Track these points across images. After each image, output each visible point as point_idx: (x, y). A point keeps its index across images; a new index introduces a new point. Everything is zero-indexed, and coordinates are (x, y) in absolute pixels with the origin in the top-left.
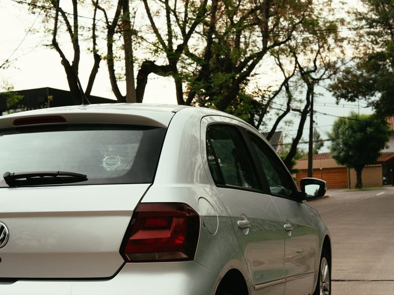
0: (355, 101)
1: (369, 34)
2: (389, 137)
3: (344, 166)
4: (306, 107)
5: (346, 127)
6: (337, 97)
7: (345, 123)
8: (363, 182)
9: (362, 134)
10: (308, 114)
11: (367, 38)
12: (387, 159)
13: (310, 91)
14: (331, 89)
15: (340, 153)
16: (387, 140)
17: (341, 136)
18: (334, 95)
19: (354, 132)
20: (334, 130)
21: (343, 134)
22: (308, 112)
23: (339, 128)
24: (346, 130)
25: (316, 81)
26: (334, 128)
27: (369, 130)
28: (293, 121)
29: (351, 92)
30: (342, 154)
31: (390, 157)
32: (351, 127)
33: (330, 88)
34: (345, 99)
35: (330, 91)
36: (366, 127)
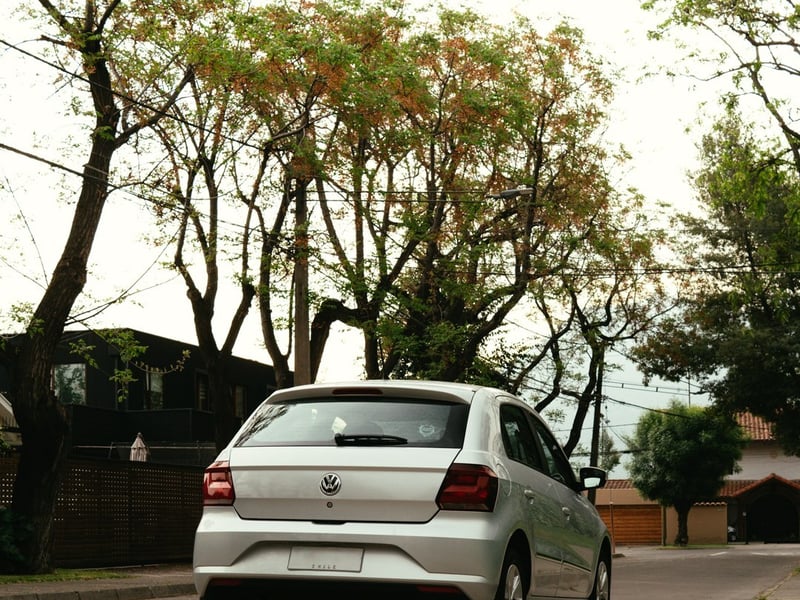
0: (678, 380)
1: (708, 259)
2: (742, 451)
3: (656, 502)
4: (589, 388)
5: (662, 428)
6: (646, 373)
7: (660, 422)
8: (689, 533)
9: (691, 443)
10: (592, 402)
11: (704, 265)
12: (738, 492)
13: (597, 360)
14: (636, 357)
15: (648, 477)
16: (738, 457)
17: (651, 446)
18: (639, 369)
19: (677, 439)
20: (639, 433)
21: (656, 441)
22: (591, 397)
23: (648, 430)
24: (661, 434)
25: (609, 342)
26: (638, 430)
27: (705, 436)
28: (564, 412)
29: (671, 364)
30: (652, 480)
31: (743, 490)
32: (671, 429)
33: (635, 354)
34: (661, 377)
35: (634, 360)
36: (701, 431)
